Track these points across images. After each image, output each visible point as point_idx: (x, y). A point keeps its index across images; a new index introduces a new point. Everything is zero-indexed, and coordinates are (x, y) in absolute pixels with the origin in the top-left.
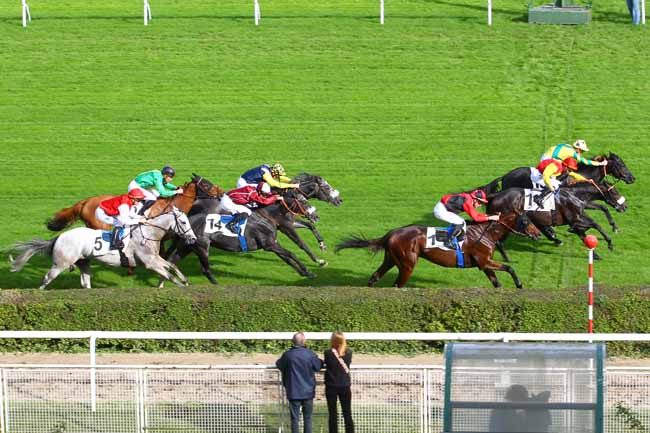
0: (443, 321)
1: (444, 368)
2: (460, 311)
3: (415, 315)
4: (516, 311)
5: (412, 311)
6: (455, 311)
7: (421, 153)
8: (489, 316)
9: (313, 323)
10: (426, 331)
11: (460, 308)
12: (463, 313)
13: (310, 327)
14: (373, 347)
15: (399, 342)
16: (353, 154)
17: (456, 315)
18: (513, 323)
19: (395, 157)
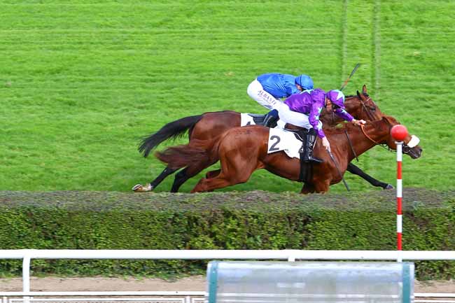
0: (212, 235)
1: (207, 294)
2: (234, 222)
3: (177, 228)
4: (305, 222)
5: (173, 221)
6: (227, 223)
7: (187, 20)
8: (271, 229)
9: (47, 238)
10: (191, 248)
11: (234, 217)
12: (238, 225)
13: (43, 243)
14: (123, 268)
15: (157, 261)
16: (101, 21)
17: (229, 227)
18: (301, 236)
19: (154, 26)
